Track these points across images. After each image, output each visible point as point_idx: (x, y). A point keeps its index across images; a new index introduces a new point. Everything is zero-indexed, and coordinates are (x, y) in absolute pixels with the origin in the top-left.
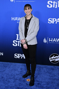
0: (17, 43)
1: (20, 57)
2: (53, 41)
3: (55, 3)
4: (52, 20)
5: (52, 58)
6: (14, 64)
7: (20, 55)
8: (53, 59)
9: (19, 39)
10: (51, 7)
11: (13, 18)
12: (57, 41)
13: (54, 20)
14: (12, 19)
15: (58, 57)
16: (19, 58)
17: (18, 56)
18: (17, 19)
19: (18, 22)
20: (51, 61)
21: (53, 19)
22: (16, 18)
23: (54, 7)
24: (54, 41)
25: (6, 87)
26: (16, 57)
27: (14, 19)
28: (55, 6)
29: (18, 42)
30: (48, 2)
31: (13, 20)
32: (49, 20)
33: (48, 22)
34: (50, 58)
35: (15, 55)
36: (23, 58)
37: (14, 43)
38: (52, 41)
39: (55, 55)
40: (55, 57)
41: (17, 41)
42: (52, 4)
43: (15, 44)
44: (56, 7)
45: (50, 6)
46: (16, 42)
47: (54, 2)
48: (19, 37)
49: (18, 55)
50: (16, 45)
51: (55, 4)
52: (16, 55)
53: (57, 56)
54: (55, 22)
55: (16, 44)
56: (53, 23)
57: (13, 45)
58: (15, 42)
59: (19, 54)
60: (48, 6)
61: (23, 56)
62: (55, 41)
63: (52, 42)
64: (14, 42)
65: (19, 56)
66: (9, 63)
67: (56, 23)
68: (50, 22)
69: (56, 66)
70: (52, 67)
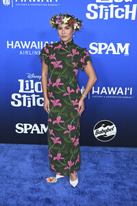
1: (28, 131)
2: (100, 92)
3: (104, 9)
4: (98, 47)
5: (100, 129)
6: (15, 146)
7: (28, 127)
8: (101, 132)
9: (25, 90)
10: (95, 17)
11: (10, 43)
12: (110, 93)
13: (103, 46)
14: (8, 45)
15: (112, 127)
16: (26, 132)
17: (23, 129)
18: (19, 46)
19: (21, 53)
20: (96, 136)
21: (100, 44)
22: (17, 42)
23: (101, 17)
24: (102, 92)
27: (12, 45)
28: (104, 17)
29: (22, 98)
30: (89, 7)
31: (10, 46)
32: (91, 46)
33: (90, 51)
34: (95, 131)
35: (17, 126)
36: (36, 131)
37: (13, 100)
38: (98, 92)
39: (107, 124)
40: (106, 128)
41: (22, 94)
42: (98, 11)
43: (16, 103)
44: (106, 18)
45: (92, 15)
46: (19, 96)
47: (102, 7)
48: (25, 86)
49: (23, 127)
50: (19, 104)
51: (104, 12)
53: (111, 125)
54: (104, 51)
55: (20, 102)
56: (100, 53)
57: (13, 103)
58: (16, 97)
59: (26, 125)
60: (88, 16)
61: (35, 128)
62: (105, 92)
63: (100, 95)
64: (13, 96)
65: (26, 129)
66: (3, 145)
67: (107, 53)
68: (93, 51)
69: (107, 148)
70: (100, 149)
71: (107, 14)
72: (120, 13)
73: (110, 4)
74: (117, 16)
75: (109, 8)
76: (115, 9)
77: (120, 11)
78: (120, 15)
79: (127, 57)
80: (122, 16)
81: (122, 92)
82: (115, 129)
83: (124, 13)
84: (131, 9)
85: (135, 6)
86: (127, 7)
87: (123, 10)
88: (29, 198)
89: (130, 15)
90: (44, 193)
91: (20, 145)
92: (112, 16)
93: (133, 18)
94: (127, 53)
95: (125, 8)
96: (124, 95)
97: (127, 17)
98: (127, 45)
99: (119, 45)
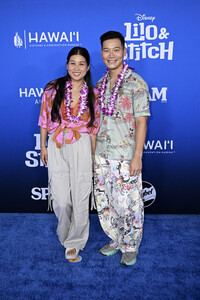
0: (38, 158)
3: (135, 48)
6: (30, 216)
7: (47, 191)
11: (23, 90)
14: (21, 93)
15: (150, 189)
16: (44, 198)
18: (34, 93)
19: (37, 102)
22: (32, 89)
23: (131, 57)
25: (11, 282)
26: (36, 196)
27: (26, 93)
28: (135, 57)
31: (24, 95)
35: (33, 191)
37: (28, 160)
41: (38, 151)
43: (32, 162)
44: (138, 58)
46: (35, 154)
47: (132, 46)
49: (41, 192)
50: (36, 164)
51: (135, 52)
52: (37, 190)
53: (149, 186)
55: (36, 162)
57: (28, 163)
58: (32, 155)
59: (44, 189)
64: (28, 155)
66: (16, 214)
71: (138, 54)
72: (154, 52)
73: (141, 42)
74: (151, 56)
75: (141, 47)
76: (147, 47)
77: (154, 50)
78: (154, 54)
79: (164, 104)
80: (157, 56)
81: (160, 146)
82: (154, 191)
83: (159, 52)
84: (167, 48)
85: (171, 44)
86: (162, 45)
87: (157, 49)
88: (46, 283)
89: (166, 54)
90: (65, 276)
91: (37, 214)
92: (144, 56)
93: (170, 58)
94: (164, 99)
95: (159, 47)
96: (163, 150)
97: (162, 57)
98: (164, 90)
99: (155, 90)
